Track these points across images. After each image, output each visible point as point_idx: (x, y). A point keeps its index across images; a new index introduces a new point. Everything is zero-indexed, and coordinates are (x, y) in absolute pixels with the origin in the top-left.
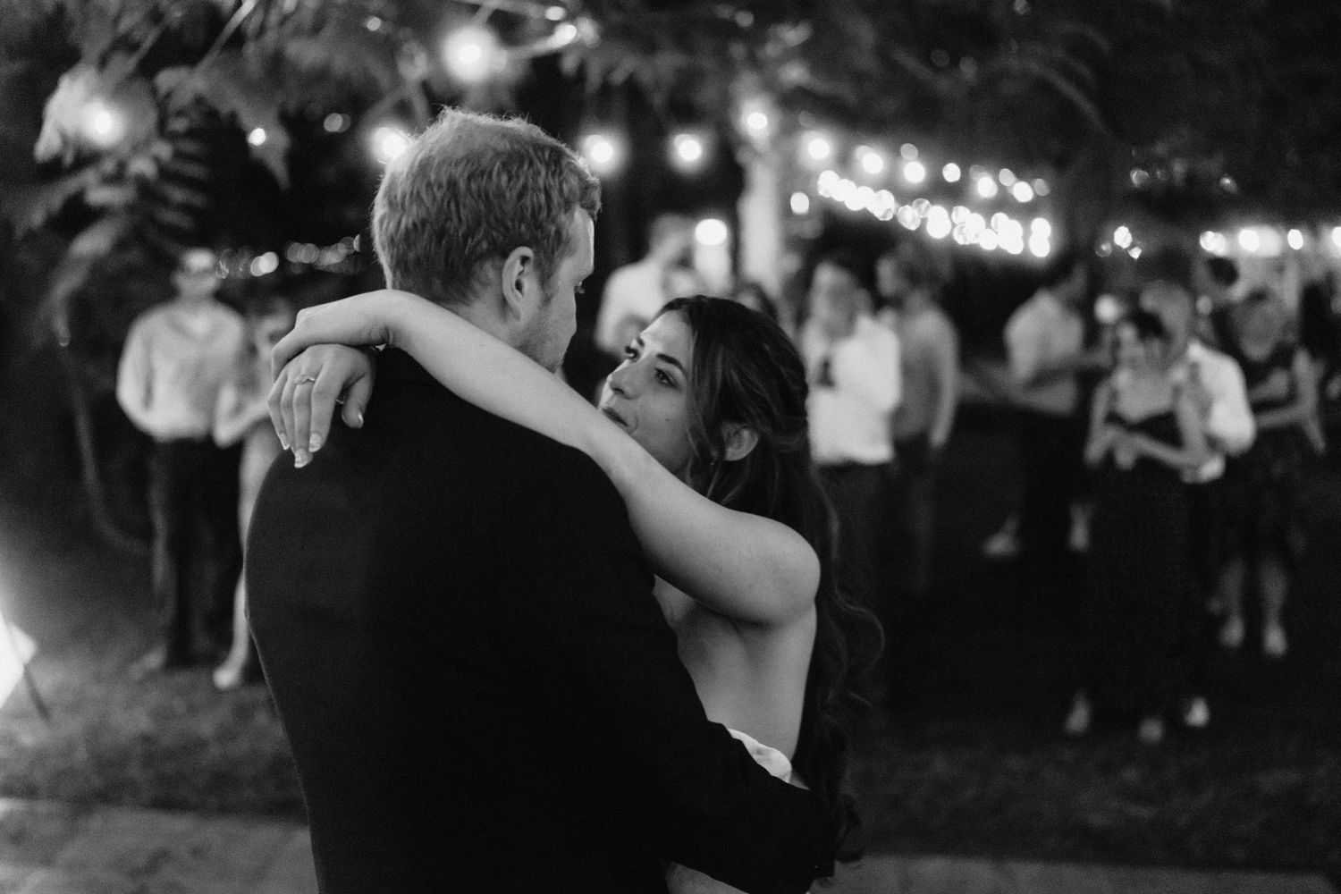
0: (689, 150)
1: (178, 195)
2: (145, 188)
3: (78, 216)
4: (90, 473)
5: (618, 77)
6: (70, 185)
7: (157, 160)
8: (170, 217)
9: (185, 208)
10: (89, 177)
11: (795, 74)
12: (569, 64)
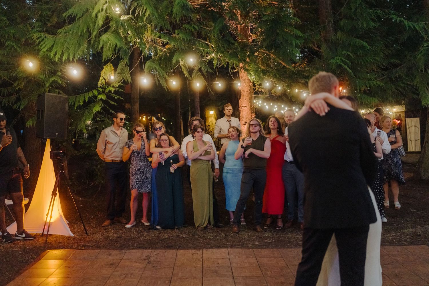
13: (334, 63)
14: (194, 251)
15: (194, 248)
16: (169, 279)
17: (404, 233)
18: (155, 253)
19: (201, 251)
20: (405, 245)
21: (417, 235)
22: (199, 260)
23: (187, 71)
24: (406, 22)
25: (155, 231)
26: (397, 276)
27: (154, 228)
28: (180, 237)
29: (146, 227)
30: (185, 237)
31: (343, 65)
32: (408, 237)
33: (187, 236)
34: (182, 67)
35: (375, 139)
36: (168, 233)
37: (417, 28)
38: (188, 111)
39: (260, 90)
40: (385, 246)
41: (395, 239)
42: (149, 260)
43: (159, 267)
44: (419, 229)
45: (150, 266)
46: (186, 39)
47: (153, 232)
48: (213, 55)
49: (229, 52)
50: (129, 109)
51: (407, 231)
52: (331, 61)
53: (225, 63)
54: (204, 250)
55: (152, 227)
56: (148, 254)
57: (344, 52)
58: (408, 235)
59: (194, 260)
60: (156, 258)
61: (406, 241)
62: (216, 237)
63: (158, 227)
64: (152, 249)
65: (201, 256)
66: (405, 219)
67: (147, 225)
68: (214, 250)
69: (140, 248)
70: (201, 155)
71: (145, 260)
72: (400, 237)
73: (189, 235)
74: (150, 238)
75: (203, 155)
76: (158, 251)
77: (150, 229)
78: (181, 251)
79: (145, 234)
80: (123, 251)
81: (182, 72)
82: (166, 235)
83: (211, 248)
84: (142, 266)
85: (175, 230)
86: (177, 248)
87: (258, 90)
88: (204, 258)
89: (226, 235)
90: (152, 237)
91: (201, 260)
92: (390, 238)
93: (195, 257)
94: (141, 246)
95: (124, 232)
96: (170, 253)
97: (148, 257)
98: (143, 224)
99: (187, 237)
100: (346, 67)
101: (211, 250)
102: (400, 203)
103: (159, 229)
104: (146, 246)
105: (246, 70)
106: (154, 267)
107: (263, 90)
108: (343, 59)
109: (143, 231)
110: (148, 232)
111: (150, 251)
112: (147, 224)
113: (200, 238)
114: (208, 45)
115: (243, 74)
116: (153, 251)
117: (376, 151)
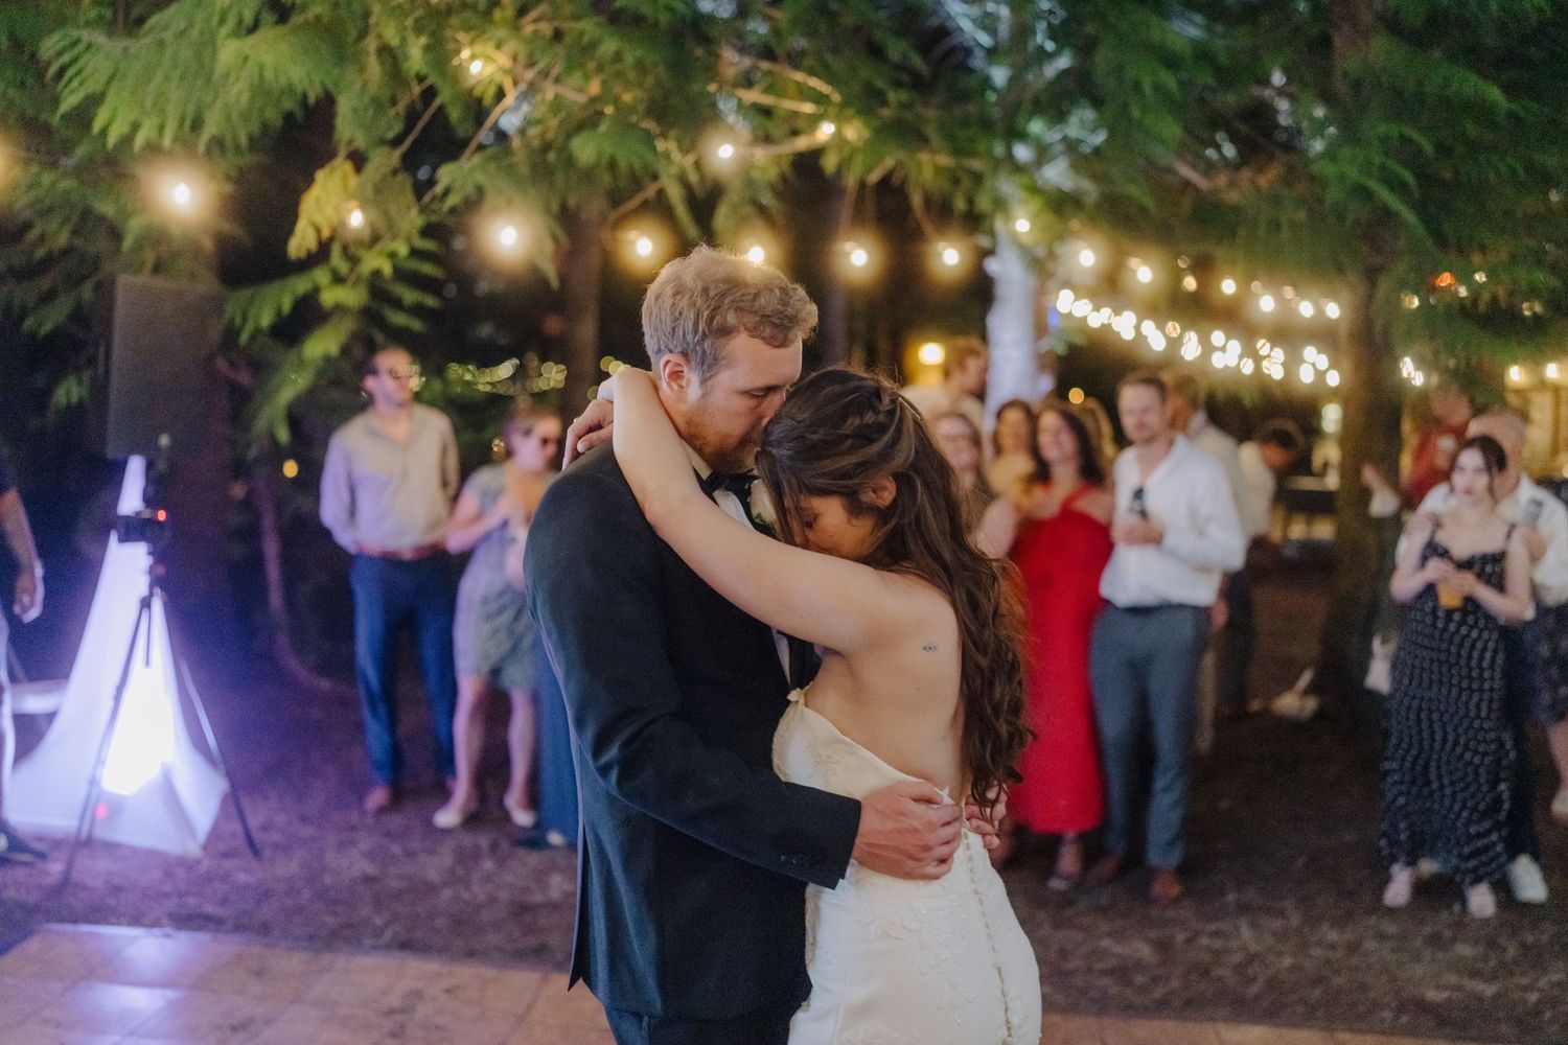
0: (948, 257)
1: (410, 296)
2: (377, 288)
3: (305, 317)
4: (276, 599)
5: (874, 177)
6: (300, 285)
7: (393, 255)
8: (399, 319)
9: (417, 310)
10: (321, 276)
11: (1057, 173)
12: (830, 163)
18: (448, 983)
55: (536, 837)
57: (1385, 129)
63: (554, 838)
69: (402, 946)
76: (465, 973)
78: (561, 983)
94: (415, 936)
96: (512, 991)
104: (435, 940)
112: (524, 818)
117: (1498, 583)
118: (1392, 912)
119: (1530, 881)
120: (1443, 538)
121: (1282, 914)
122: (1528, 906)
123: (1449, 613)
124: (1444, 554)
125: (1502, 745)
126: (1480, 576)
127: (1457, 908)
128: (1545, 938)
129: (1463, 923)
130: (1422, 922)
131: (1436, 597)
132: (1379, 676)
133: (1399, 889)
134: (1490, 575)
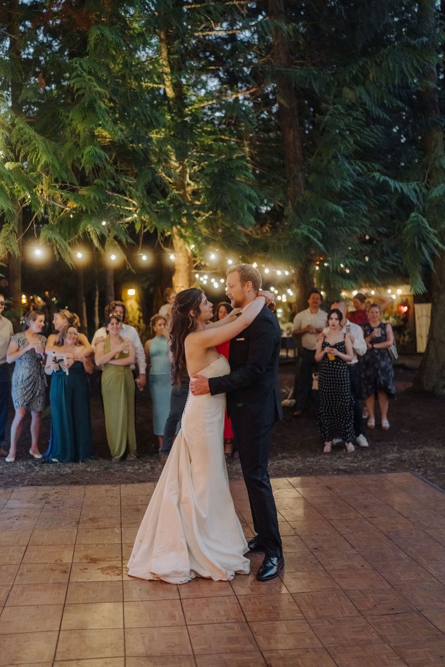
13: (298, 233)
14: (108, 487)
15: (109, 484)
16: (76, 520)
17: (385, 459)
18: (55, 491)
19: (118, 487)
20: (383, 473)
21: (402, 461)
22: (116, 498)
23: (99, 239)
24: (391, 182)
25: (51, 465)
26: (365, 507)
27: (49, 462)
28: (87, 472)
29: (37, 461)
30: (96, 471)
31: (311, 236)
32: (389, 463)
33: (97, 470)
34: (91, 233)
35: (345, 337)
36: (70, 467)
37: (405, 190)
38: (95, 290)
39: (203, 263)
40: (359, 474)
41: (373, 466)
42: (47, 500)
43: (61, 507)
44: (406, 454)
45: (49, 507)
46: (98, 199)
47: (49, 467)
48: (136, 215)
49: (157, 212)
50: (6, 287)
51: (390, 456)
52: (296, 230)
53: (151, 227)
54: (123, 486)
55: (46, 461)
56: (45, 492)
57: (312, 219)
58: (390, 461)
59: (109, 498)
60: (57, 497)
61: (386, 468)
62: (138, 470)
63: (54, 460)
64: (50, 485)
65: (119, 493)
66: (391, 443)
67: (39, 459)
68: (137, 485)
69: (32, 485)
70: (113, 358)
71: (41, 499)
72: (380, 464)
73: (100, 468)
74: (45, 473)
75: (117, 357)
76: (59, 488)
77: (43, 463)
78: (91, 488)
79: (37, 468)
80: (10, 490)
81: (92, 241)
82: (67, 469)
83: (132, 482)
84: (39, 506)
85: (80, 464)
86: (84, 484)
87: (200, 263)
88: (122, 495)
89: (152, 468)
90: (48, 472)
91: (119, 498)
92: (367, 465)
93: (110, 494)
94: (34, 483)
95: (6, 468)
96: (76, 491)
97: (45, 497)
98: (32, 457)
99: (98, 472)
100: (316, 240)
101: (132, 485)
102: (390, 422)
103: (56, 462)
104: (41, 483)
105: (181, 236)
106: (55, 507)
107: (207, 264)
108: (311, 228)
109: (33, 465)
110: (41, 467)
111: (47, 488)
112: (38, 456)
113: (117, 471)
114: (127, 201)
115: (178, 242)
116: (52, 487)
117: (345, 351)
118: (327, 453)
119: (363, 441)
120: (327, 340)
121: (296, 457)
122: (364, 447)
123: (333, 361)
124: (328, 345)
125: (351, 400)
126: (338, 350)
127: (344, 450)
128: (369, 454)
129: (347, 454)
130: (335, 455)
131: (328, 358)
132: (315, 385)
133: (328, 448)
134: (341, 349)
